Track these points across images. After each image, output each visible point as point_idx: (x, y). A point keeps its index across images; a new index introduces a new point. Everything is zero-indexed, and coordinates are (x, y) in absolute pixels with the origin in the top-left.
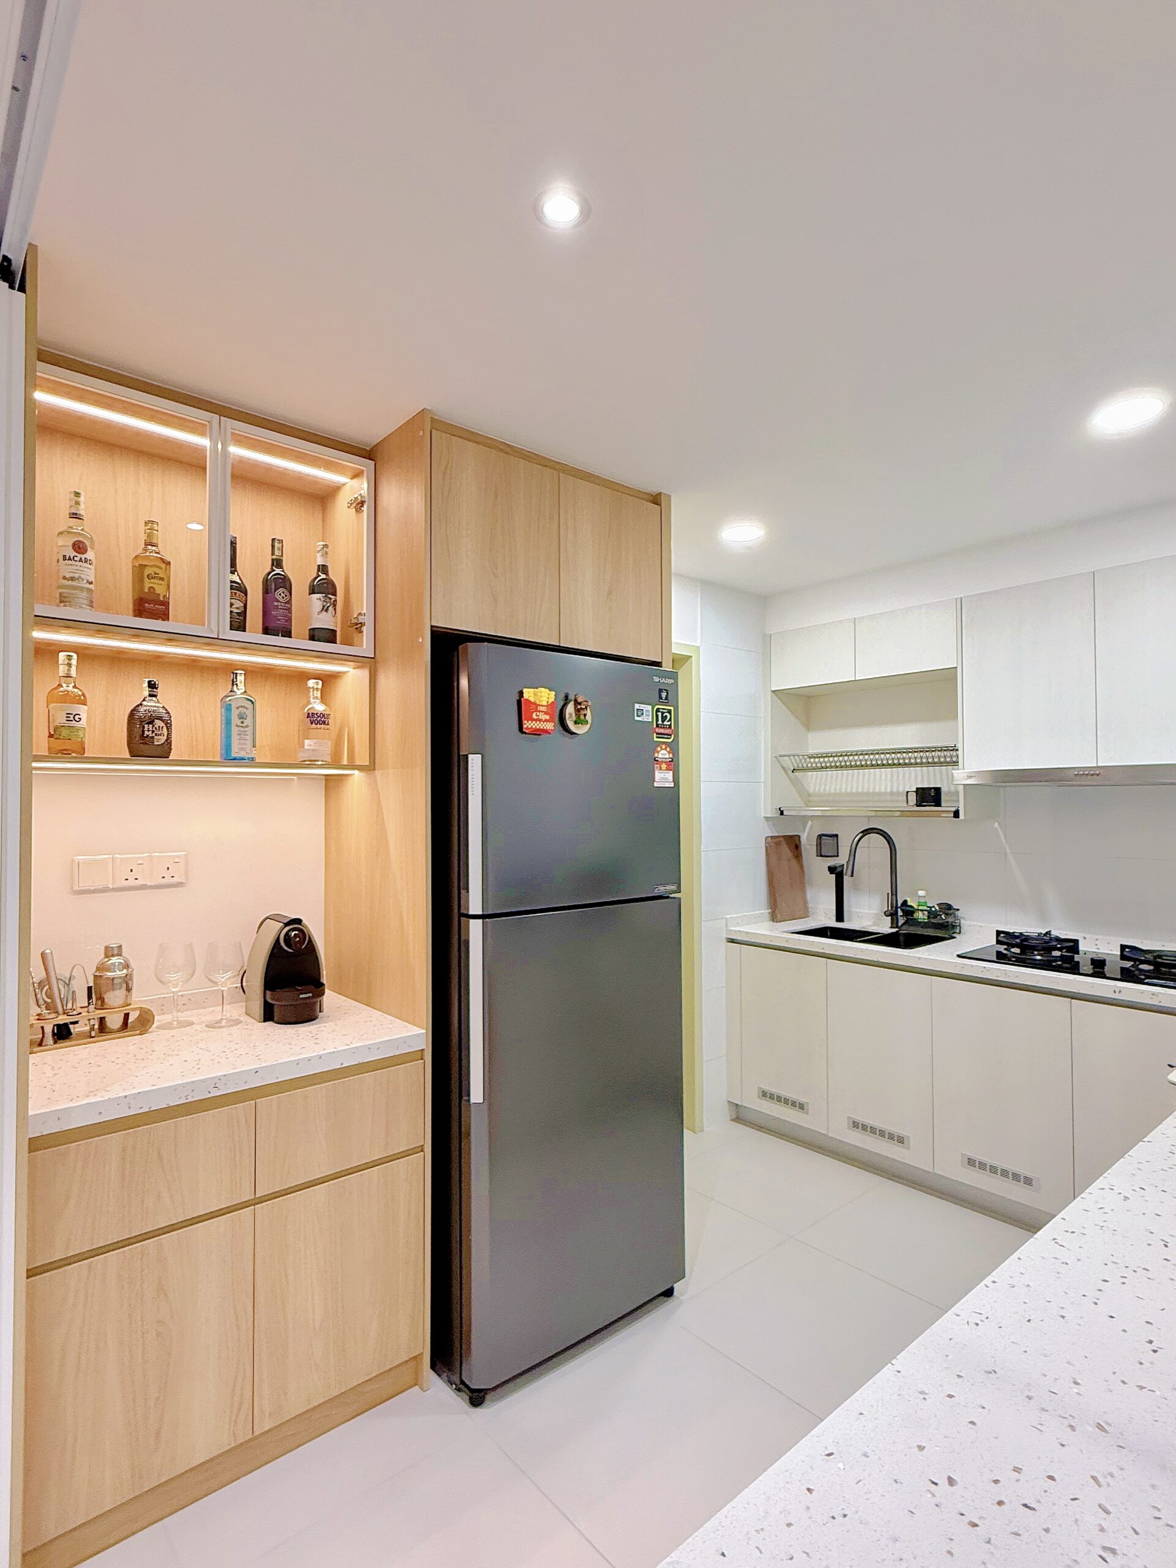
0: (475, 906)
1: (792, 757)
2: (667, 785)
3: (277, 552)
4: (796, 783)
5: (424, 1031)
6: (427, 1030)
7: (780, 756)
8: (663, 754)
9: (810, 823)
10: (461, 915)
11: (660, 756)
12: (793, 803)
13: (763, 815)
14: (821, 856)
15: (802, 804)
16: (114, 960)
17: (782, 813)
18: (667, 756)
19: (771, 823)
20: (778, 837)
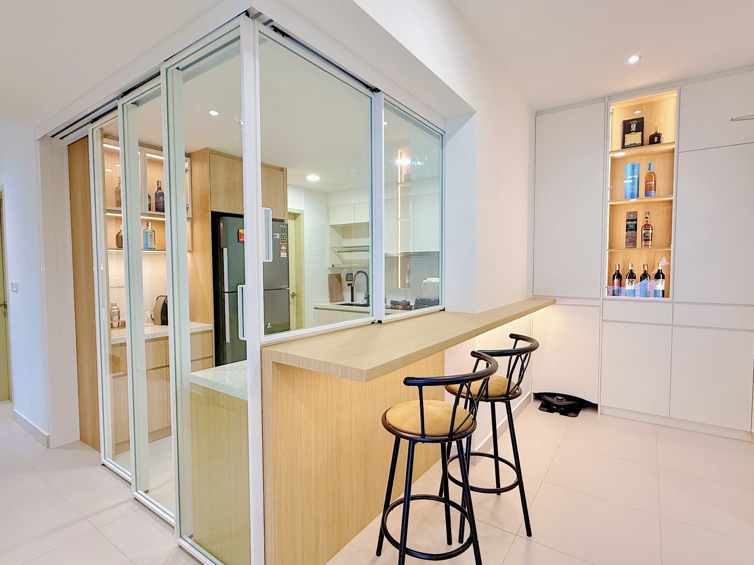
0: (226, 290)
1: (337, 248)
2: (284, 257)
3: (159, 185)
4: (338, 256)
5: (212, 325)
6: (213, 324)
7: (333, 247)
8: (283, 248)
9: (344, 270)
10: (222, 292)
11: (282, 248)
12: (338, 263)
13: (327, 267)
14: (348, 281)
15: (342, 264)
16: (114, 307)
17: (333, 266)
18: (285, 248)
19: (330, 270)
20: (332, 274)
